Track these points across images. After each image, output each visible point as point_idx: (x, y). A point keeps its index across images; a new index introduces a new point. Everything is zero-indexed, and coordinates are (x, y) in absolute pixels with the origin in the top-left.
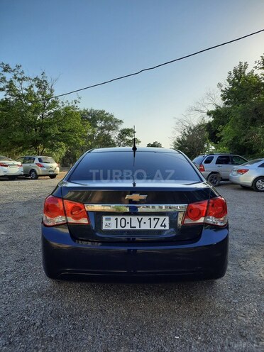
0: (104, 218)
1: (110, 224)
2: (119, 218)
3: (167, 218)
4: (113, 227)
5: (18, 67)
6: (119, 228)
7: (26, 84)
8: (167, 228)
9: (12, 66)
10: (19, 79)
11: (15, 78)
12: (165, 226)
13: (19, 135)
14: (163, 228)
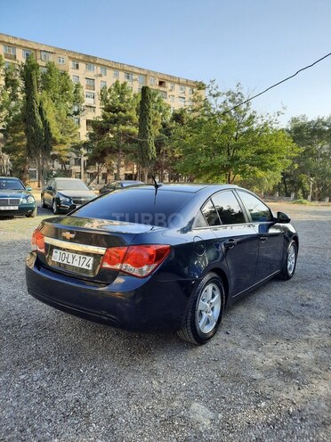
0: (54, 251)
1: (56, 256)
2: (62, 253)
3: (92, 258)
4: (57, 260)
5: (212, 82)
6: (61, 261)
7: (220, 100)
8: (90, 268)
9: (207, 83)
10: (214, 96)
11: (211, 95)
12: (89, 266)
13: (204, 160)
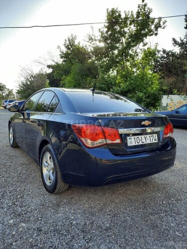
0: (128, 138)
1: (132, 142)
2: (136, 137)
3: (156, 135)
4: (134, 144)
6: (137, 144)
8: (157, 141)
14: (155, 141)
